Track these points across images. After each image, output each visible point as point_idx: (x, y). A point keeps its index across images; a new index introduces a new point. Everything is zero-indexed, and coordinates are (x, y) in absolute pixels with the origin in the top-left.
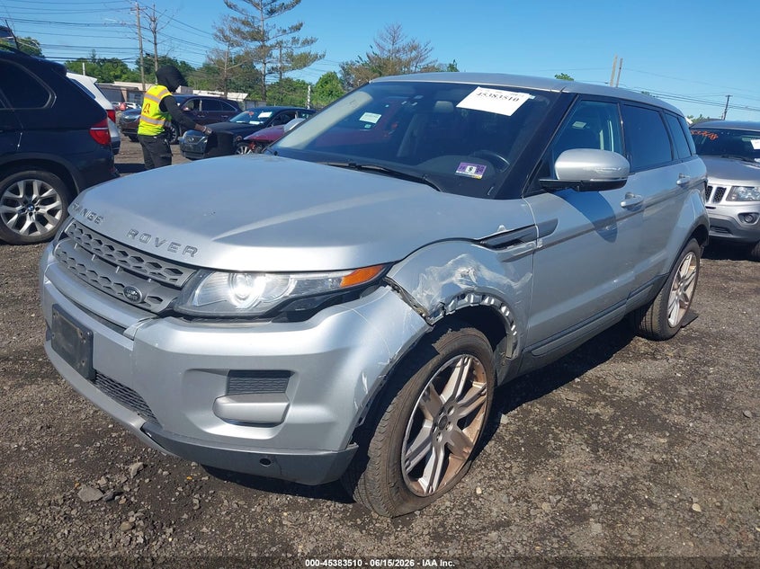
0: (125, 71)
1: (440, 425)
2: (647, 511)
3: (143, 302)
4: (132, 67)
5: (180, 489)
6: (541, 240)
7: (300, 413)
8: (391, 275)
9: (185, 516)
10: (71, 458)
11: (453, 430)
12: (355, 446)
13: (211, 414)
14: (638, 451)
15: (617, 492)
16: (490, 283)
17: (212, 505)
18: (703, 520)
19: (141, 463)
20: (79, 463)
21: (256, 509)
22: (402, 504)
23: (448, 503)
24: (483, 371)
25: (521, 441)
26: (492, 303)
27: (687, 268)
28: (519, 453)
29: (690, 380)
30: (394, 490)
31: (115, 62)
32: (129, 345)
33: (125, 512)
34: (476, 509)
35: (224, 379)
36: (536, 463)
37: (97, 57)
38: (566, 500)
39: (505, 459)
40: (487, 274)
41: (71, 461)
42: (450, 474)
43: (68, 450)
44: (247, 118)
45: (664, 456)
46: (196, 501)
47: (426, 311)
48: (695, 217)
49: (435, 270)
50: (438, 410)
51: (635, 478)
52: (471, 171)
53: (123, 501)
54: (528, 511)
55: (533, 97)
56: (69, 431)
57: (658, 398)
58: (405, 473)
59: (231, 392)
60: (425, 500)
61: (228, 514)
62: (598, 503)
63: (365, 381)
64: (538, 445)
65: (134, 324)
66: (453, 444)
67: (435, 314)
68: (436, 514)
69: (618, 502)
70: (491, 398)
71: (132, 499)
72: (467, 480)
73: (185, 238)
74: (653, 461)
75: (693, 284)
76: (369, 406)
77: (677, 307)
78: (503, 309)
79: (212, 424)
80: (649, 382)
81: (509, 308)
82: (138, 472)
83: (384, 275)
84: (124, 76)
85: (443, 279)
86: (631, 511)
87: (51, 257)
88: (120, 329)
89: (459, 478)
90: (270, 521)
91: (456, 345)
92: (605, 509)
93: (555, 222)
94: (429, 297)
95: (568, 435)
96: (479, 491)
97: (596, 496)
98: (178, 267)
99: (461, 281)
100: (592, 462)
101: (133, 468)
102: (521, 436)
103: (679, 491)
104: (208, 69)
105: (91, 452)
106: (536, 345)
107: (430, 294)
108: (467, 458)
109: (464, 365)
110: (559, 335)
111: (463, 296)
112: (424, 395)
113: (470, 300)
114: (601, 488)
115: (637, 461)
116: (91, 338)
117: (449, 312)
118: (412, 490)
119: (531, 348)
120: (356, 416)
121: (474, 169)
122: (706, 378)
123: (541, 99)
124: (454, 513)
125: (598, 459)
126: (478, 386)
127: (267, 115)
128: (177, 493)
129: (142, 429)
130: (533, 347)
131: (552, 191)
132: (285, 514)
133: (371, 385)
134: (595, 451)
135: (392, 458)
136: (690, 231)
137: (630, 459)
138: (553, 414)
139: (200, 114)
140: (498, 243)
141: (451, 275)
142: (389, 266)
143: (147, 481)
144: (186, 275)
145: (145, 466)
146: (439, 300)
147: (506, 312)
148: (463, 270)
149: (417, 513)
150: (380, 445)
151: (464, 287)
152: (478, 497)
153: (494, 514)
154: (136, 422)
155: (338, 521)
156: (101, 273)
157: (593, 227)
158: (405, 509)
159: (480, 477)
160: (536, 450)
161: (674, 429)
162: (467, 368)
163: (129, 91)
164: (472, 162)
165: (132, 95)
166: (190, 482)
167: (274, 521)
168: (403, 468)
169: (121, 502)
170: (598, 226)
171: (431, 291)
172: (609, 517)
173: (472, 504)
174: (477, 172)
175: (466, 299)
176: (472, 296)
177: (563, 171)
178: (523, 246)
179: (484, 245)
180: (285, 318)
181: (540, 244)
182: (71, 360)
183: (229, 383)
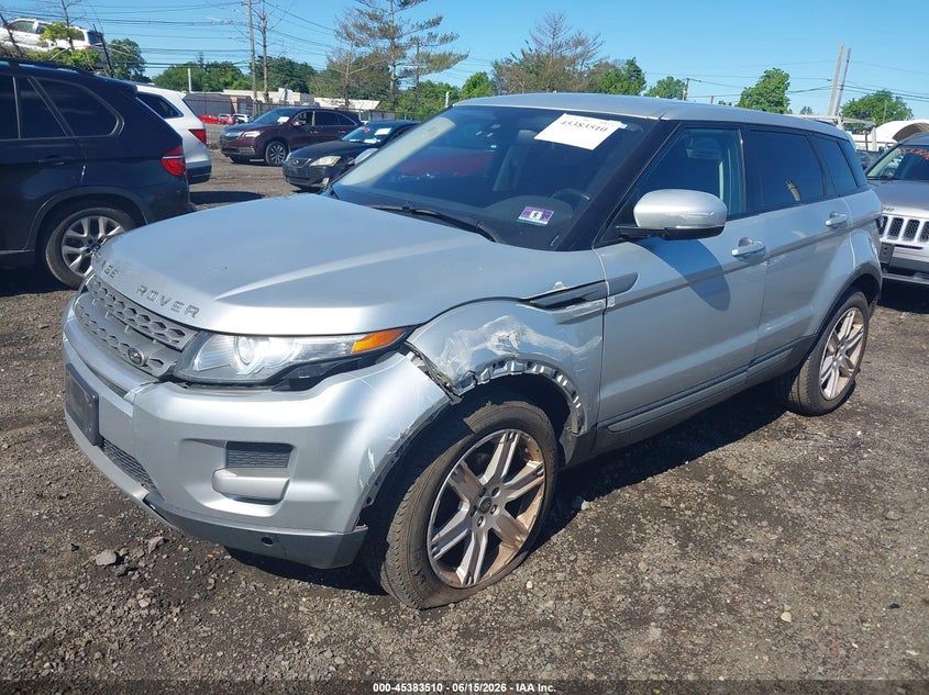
0: (236, 76)
1: (482, 509)
2: (724, 617)
3: (145, 365)
4: (245, 72)
5: (198, 567)
6: (613, 297)
7: (301, 490)
8: (413, 340)
9: (197, 596)
10: (92, 529)
11: (501, 516)
12: (364, 528)
13: (208, 487)
14: (736, 547)
15: (694, 594)
16: (539, 349)
17: (229, 586)
18: (790, 632)
19: (161, 538)
20: (99, 534)
21: (275, 592)
22: (431, 594)
23: (489, 597)
24: (538, 448)
25: (598, 531)
26: (542, 371)
27: (850, 327)
28: (590, 543)
29: (835, 464)
30: (419, 579)
31: (226, 67)
32: (129, 411)
33: (135, 589)
34: (521, 605)
35: (222, 451)
36: (607, 557)
37: (205, 62)
38: (630, 600)
39: (572, 550)
40: (534, 338)
41: (90, 532)
42: (498, 565)
43: (91, 520)
44: (364, 135)
45: (766, 555)
46: (212, 581)
47: (450, 380)
48: (855, 266)
49: (466, 335)
50: (477, 491)
51: (722, 579)
52: (535, 217)
53: (136, 576)
54: (581, 610)
55: (624, 126)
56: (96, 500)
57: (785, 486)
58: (433, 560)
59: (229, 465)
60: (463, 593)
61: (242, 596)
62: (666, 606)
63: (371, 457)
64: (616, 536)
65: (136, 389)
66: (499, 530)
67: (463, 384)
68: (473, 608)
69: (692, 605)
70: (550, 480)
71: (146, 575)
72: (519, 571)
73: (189, 296)
74: (752, 561)
75: (859, 346)
76: (380, 484)
77: (835, 374)
78: (559, 378)
79: (212, 498)
80: (780, 466)
81: (566, 376)
82: (157, 547)
83: (405, 339)
84: (236, 83)
85: (475, 344)
86: (703, 617)
87: (71, 313)
88: (122, 392)
89: (509, 569)
90: (285, 606)
91: (496, 418)
92: (673, 612)
93: (634, 277)
94: (455, 365)
95: (656, 527)
96: (529, 585)
97: (666, 597)
98: (181, 328)
99: (498, 346)
100: (675, 558)
101: (153, 542)
102: (599, 524)
103: (772, 596)
104: (333, 73)
105: (113, 522)
106: (614, 419)
107: (458, 360)
108: (520, 546)
109: (509, 441)
110: (646, 408)
111: (501, 363)
112: (454, 473)
113: (511, 368)
114: (676, 588)
115: (731, 559)
116: (96, 402)
117: (482, 381)
118: (443, 580)
119: (606, 422)
120: (363, 494)
121: (540, 214)
122: (856, 463)
123: (634, 128)
124: (493, 608)
125: (684, 556)
126: (532, 465)
127: (385, 131)
128: (194, 572)
129: (145, 500)
130: (609, 421)
131: (634, 240)
132: (304, 599)
133: (378, 462)
134: (683, 546)
135: (413, 542)
136: (848, 282)
137: (724, 557)
138: (645, 500)
139: (313, 129)
140: (555, 302)
141: (485, 339)
142: (411, 329)
143: (165, 556)
144: (189, 336)
145: (165, 541)
146: (467, 368)
147: (562, 381)
148: (502, 334)
149: (452, 605)
150: (398, 528)
151: (501, 353)
152: (526, 591)
153: (539, 611)
154: (139, 493)
155: (360, 610)
156: (111, 332)
157: (686, 282)
158: (437, 600)
159: (536, 569)
160: (614, 543)
161: (790, 523)
162: (513, 445)
163: (240, 100)
164: (538, 206)
165: (243, 105)
166: (210, 560)
167: (290, 606)
168: (430, 553)
169: (134, 578)
170: (693, 281)
171: (459, 358)
172: (675, 622)
173: (517, 600)
174: (542, 218)
175: (505, 368)
176: (513, 364)
177: (645, 217)
178: (587, 305)
179: (535, 305)
180: (287, 386)
181: (612, 302)
182: (81, 425)
183: (227, 455)
